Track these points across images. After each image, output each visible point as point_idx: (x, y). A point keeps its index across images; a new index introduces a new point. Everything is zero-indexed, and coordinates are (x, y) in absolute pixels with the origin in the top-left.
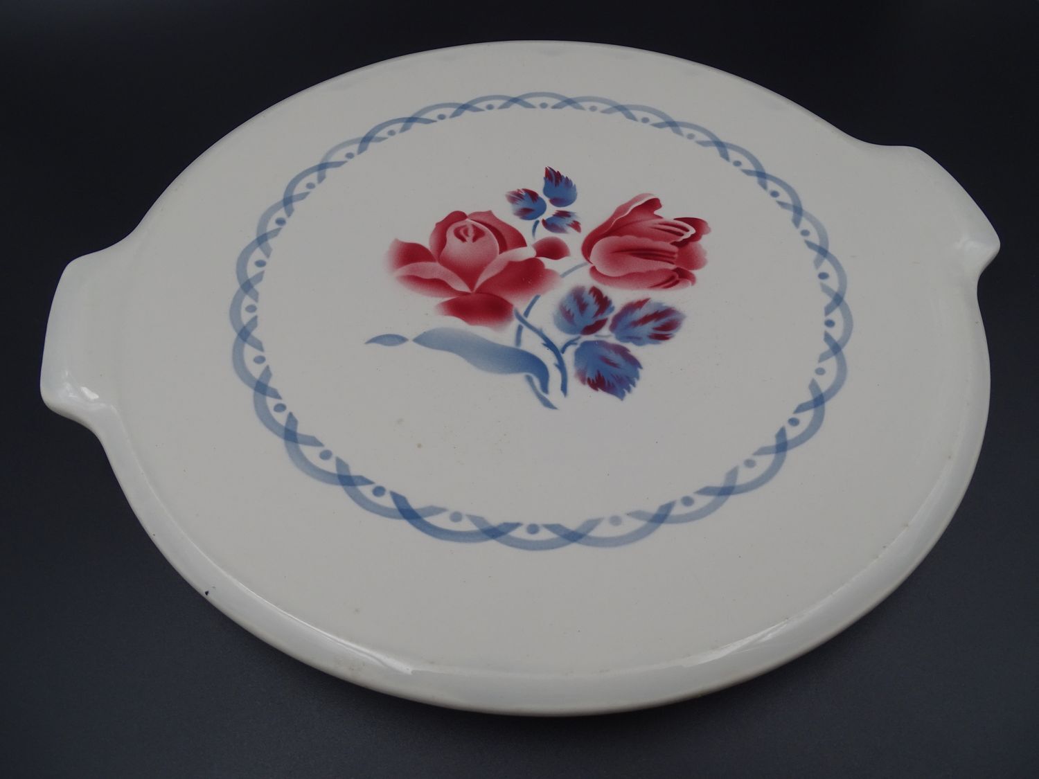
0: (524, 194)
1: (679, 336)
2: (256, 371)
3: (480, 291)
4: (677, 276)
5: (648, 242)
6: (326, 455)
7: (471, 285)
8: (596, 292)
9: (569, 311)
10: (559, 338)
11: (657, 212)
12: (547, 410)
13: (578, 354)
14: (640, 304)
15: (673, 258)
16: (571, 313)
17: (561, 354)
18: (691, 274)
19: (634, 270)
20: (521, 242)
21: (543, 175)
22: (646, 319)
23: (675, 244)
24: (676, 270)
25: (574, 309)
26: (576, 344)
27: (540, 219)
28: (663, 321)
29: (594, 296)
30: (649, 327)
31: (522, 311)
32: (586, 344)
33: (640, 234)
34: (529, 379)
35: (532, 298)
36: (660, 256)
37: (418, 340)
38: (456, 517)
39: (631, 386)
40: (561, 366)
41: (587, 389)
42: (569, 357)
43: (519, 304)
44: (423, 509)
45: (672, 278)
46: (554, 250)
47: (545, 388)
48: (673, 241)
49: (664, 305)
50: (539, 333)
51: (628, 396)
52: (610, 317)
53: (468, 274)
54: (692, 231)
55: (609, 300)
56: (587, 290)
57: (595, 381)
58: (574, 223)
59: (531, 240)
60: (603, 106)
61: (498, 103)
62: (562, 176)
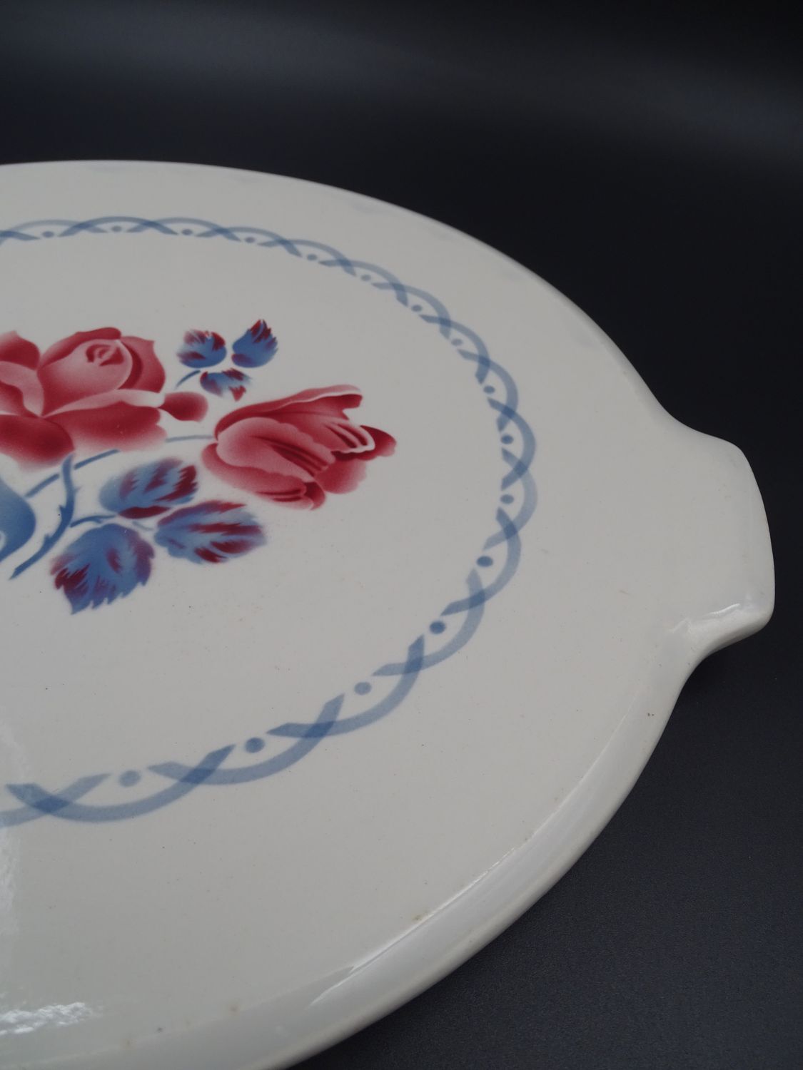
0: (209, 337)
1: (234, 566)
3: (50, 419)
4: (305, 491)
5: (306, 441)
7: (49, 407)
8: (190, 473)
9: (134, 482)
10: (89, 507)
11: (347, 412)
13: (88, 535)
14: (227, 507)
15: (319, 469)
16: (134, 486)
17: (69, 525)
18: (323, 496)
19: (260, 465)
20: (156, 383)
21: (249, 326)
22: (215, 528)
23: (336, 454)
24: (311, 486)
25: (142, 481)
26: (99, 522)
27: (203, 370)
28: (233, 538)
29: (181, 477)
30: (205, 540)
31: (77, 460)
32: (112, 527)
33: (304, 428)
36: (307, 461)
41: (50, 580)
42: (72, 534)
43: (82, 450)
45: (298, 491)
46: (185, 408)
48: (337, 449)
49: (254, 520)
50: (71, 492)
51: (88, 614)
52: (176, 507)
53: (58, 396)
55: (195, 487)
56: (183, 466)
57: (69, 577)
58: (239, 389)
59: (170, 387)
60: (379, 279)
61: (263, 238)
62: (271, 335)
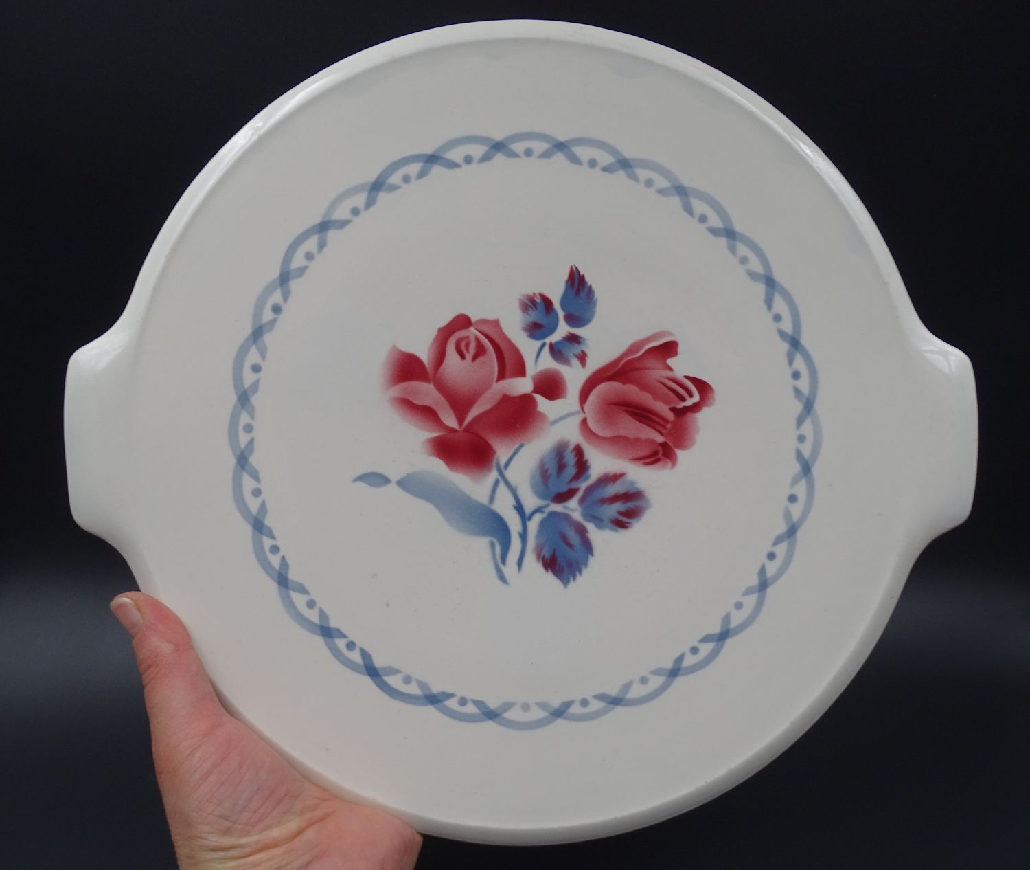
0: (538, 300)
1: (639, 527)
2: (254, 505)
3: (467, 430)
4: (661, 452)
5: (648, 400)
6: (311, 604)
7: (460, 420)
8: (579, 451)
9: (546, 471)
10: (531, 501)
11: (670, 362)
12: (499, 583)
13: (543, 524)
14: (615, 478)
15: (665, 428)
16: (549, 473)
17: (527, 520)
18: (675, 454)
19: (623, 432)
20: (521, 371)
21: (566, 276)
22: (615, 498)
23: (673, 410)
24: (664, 445)
25: (552, 468)
26: (543, 512)
27: (548, 340)
28: (630, 505)
29: (575, 456)
30: (613, 510)
31: (503, 461)
32: (553, 514)
33: (644, 387)
34: (492, 545)
35: (517, 446)
36: (654, 421)
37: (400, 483)
38: (407, 680)
39: (577, 573)
40: (523, 536)
41: (539, 567)
42: (533, 526)
43: (502, 451)
44: (384, 669)
45: (655, 454)
46: (550, 386)
47: (504, 560)
48: (673, 405)
49: (637, 486)
50: (514, 492)
51: (572, 584)
52: (583, 486)
53: (460, 405)
54: (696, 398)
55: (588, 464)
56: (572, 446)
57: (549, 561)
58: (581, 354)
59: (532, 369)
60: (661, 182)
61: (539, 147)
62: (587, 282)
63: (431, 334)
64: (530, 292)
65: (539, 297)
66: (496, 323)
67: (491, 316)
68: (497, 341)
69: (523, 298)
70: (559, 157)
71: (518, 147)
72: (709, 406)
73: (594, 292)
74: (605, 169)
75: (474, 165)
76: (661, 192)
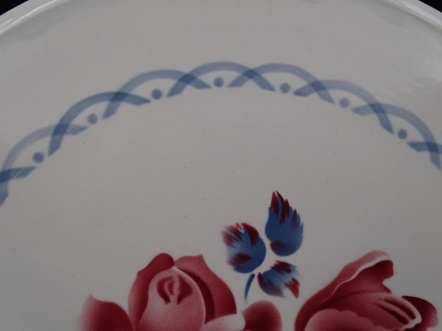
0: (242, 231)
11: (387, 282)
21: (268, 204)
27: (256, 272)
33: (362, 312)
54: (418, 319)
58: (292, 282)
60: (357, 101)
61: (229, 76)
62: (291, 208)
63: (131, 278)
64: (233, 224)
65: (242, 227)
66: (200, 259)
67: (194, 253)
68: (202, 278)
69: (225, 230)
70: (251, 85)
71: (208, 78)
72: (434, 325)
73: (299, 216)
74: (298, 93)
75: (164, 99)
76: (357, 111)
